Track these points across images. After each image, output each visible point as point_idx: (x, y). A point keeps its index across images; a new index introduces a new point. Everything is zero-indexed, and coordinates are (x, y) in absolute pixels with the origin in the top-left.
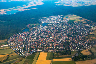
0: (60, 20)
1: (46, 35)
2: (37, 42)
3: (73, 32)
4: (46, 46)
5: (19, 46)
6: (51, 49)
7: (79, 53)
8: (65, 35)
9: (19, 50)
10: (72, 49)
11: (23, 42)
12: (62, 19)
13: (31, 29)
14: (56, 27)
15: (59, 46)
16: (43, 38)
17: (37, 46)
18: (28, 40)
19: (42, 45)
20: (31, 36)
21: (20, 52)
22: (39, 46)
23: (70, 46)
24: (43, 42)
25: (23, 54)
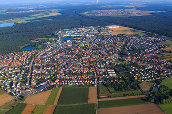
0: (96, 32)
1: (72, 54)
2: (54, 67)
3: (128, 48)
4: (75, 74)
5: (11, 75)
6: (88, 79)
7: (159, 86)
8: (113, 54)
9: (11, 84)
10: (138, 78)
11: (21, 68)
12: (99, 31)
13: (40, 46)
14: (90, 43)
15: (106, 73)
16: (67, 59)
17: (54, 75)
18: (34, 63)
19: (65, 72)
20: (39, 57)
21: (13, 86)
22: (58, 74)
23: (132, 72)
24: (66, 66)
25: (19, 92)
